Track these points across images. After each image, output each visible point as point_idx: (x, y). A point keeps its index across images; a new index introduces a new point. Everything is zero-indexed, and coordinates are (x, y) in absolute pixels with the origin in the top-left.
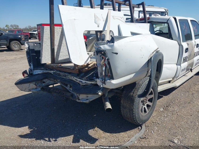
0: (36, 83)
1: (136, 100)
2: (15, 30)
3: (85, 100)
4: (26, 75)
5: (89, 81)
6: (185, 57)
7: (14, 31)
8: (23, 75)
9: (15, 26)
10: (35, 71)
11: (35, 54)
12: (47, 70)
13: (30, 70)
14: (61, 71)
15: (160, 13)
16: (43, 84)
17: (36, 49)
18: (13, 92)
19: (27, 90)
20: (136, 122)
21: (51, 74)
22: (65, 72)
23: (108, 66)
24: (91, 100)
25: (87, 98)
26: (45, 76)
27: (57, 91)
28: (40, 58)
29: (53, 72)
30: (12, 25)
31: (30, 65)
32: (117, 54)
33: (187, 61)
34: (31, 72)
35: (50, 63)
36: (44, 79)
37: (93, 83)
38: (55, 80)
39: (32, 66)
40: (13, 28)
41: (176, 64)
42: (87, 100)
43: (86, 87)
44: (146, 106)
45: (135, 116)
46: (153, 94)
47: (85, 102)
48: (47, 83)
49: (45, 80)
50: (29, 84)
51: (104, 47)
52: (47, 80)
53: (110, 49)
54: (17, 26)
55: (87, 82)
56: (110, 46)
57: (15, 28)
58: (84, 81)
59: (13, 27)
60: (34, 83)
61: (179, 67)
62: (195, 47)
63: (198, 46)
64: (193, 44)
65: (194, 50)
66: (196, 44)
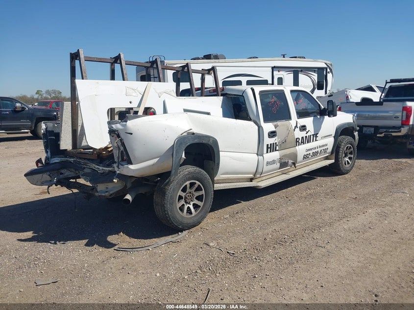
0: (50, 174)
1: (167, 193)
2: (51, 102)
3: (104, 193)
4: (40, 165)
5: (106, 167)
6: (271, 144)
7: (48, 103)
8: (37, 165)
9: (54, 92)
10: (52, 159)
11: (54, 138)
12: (66, 157)
13: (47, 158)
14: (80, 158)
15: (317, 70)
16: (61, 176)
17: (56, 131)
18: (27, 196)
19: (39, 183)
20: (171, 224)
21: (71, 162)
22: (85, 159)
23: (122, 148)
24: (111, 193)
25: (107, 190)
26: (64, 165)
27: (77, 186)
28: (59, 143)
29: (73, 159)
30: (50, 90)
31: (47, 152)
32: (132, 134)
33: (276, 150)
34: (47, 161)
35: (71, 148)
36: (61, 168)
37: (110, 169)
38: (77, 172)
39: (49, 153)
40: (50, 97)
41: (257, 154)
42: (107, 192)
43: (104, 174)
44: (192, 205)
45: (168, 213)
46: (202, 190)
47: (104, 195)
48: (66, 174)
49: (63, 171)
50: (41, 175)
51: (116, 126)
52: (66, 170)
53: (123, 129)
54: (58, 93)
55: (104, 168)
56: (122, 125)
57: (54, 95)
58: (101, 168)
59: (50, 95)
60: (48, 173)
61: (261, 158)
62: (297, 130)
63: (303, 128)
64: (291, 126)
65: (294, 134)
66: (298, 126)
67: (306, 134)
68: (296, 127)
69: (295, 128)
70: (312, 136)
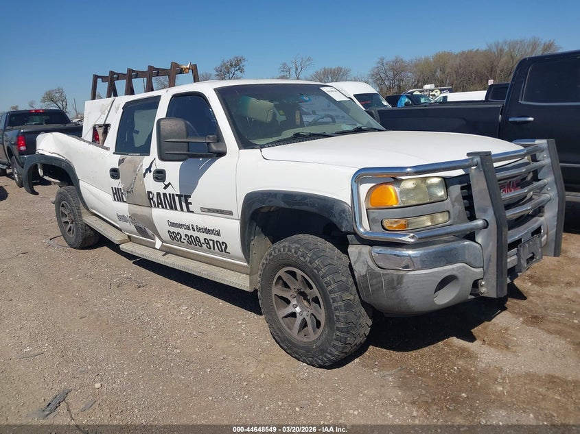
33: (124, 201)
62: (150, 176)
63: (160, 175)
64: (141, 166)
65: (143, 182)
66: (153, 169)
67: (165, 188)
68: (149, 170)
69: (146, 172)
70: (177, 198)
